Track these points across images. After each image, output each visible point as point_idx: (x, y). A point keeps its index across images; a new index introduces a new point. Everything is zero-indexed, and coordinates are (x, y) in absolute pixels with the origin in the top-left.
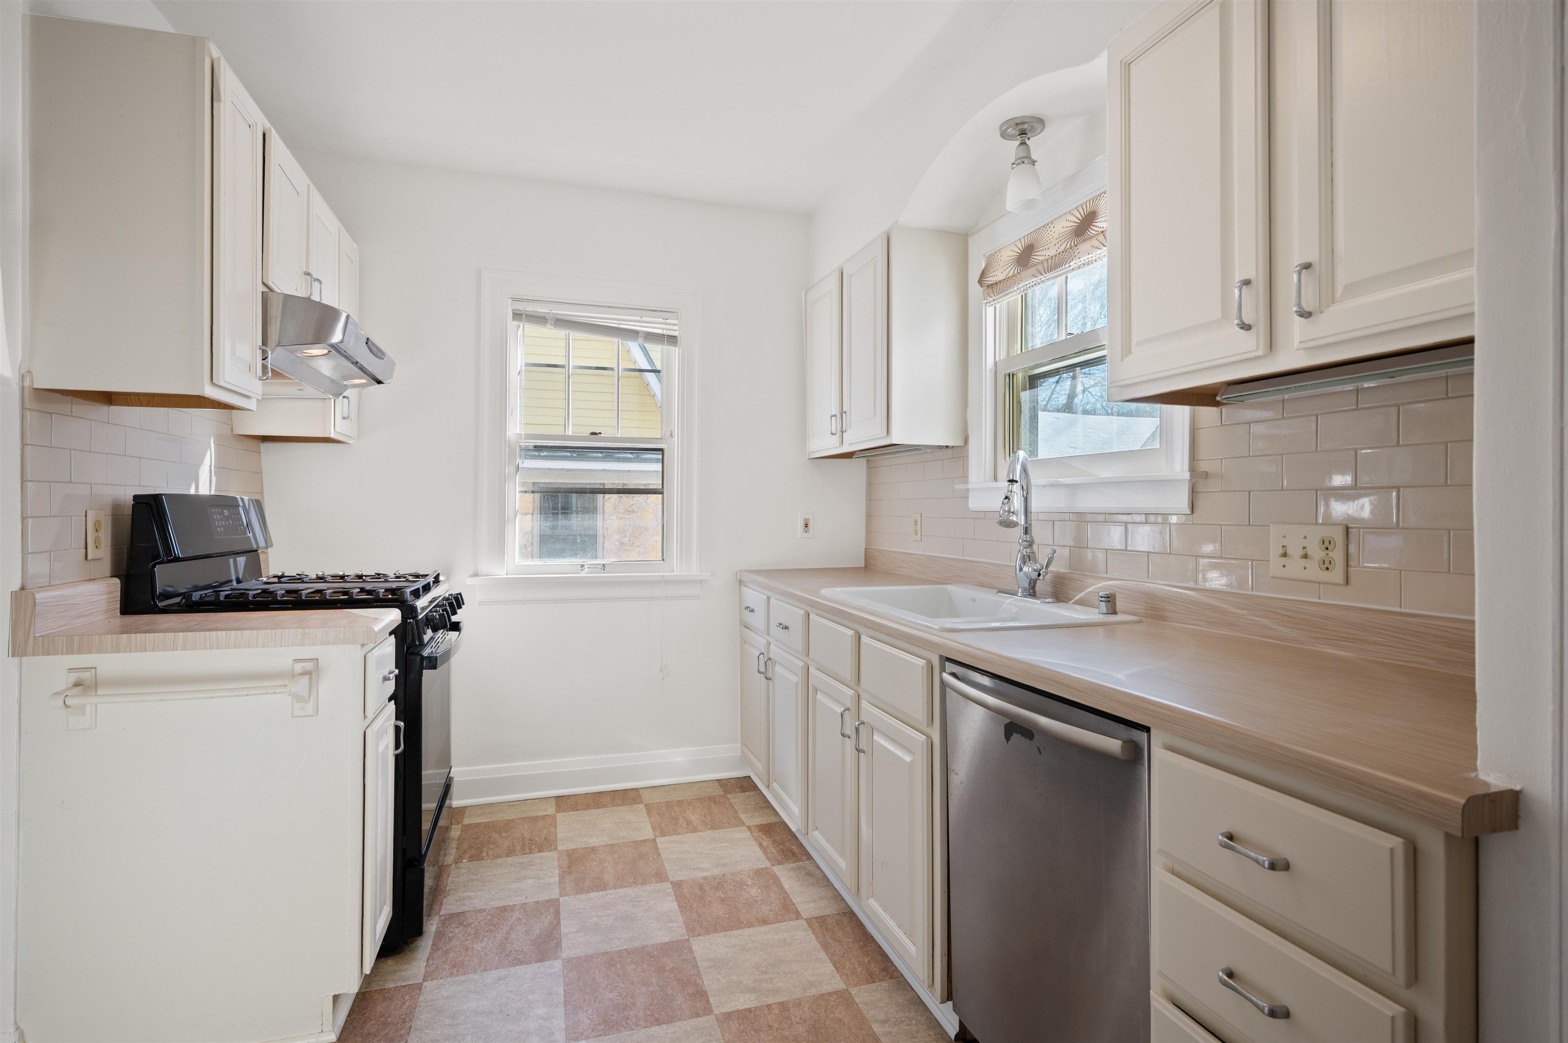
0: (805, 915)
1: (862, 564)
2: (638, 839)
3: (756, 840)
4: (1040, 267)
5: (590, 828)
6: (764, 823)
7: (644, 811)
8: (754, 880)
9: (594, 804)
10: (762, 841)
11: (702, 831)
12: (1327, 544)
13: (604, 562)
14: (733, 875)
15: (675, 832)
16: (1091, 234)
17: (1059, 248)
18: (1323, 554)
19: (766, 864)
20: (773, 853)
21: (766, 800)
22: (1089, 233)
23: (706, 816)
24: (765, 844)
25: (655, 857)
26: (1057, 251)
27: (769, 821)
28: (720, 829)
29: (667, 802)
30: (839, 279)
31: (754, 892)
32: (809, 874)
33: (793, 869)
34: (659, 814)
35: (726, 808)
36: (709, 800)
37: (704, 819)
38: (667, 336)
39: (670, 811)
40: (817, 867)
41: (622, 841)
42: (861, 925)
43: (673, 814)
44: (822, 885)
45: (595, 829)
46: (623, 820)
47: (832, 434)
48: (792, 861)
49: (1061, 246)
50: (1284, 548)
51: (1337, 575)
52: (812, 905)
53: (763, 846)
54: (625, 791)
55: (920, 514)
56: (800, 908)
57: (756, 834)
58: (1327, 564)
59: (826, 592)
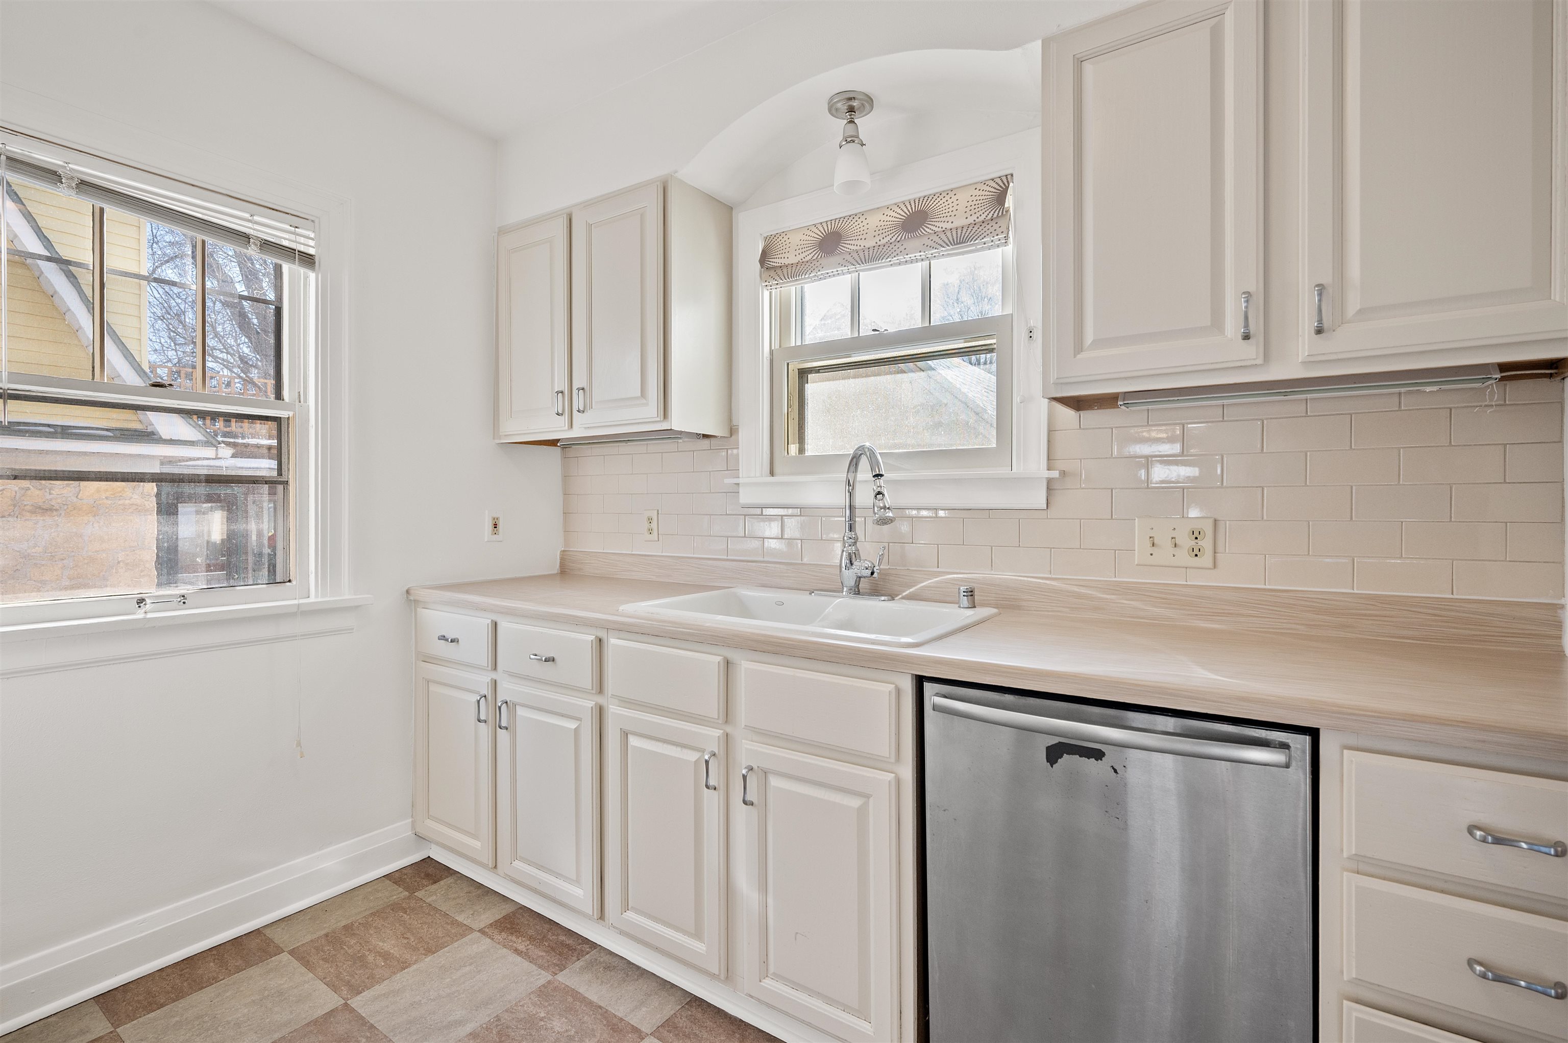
0: (646, 1028)
1: (556, 569)
2: (315, 1016)
3: (505, 946)
4: (848, 257)
5: (208, 1030)
6: (498, 917)
7: (295, 963)
8: (545, 1007)
9: (189, 984)
10: (515, 945)
11: (416, 962)
12: (1196, 534)
13: (183, 592)
14: (512, 1012)
15: (373, 980)
16: (925, 232)
17: (880, 240)
18: (1193, 542)
19: (544, 977)
20: (542, 956)
21: (478, 885)
22: (923, 231)
23: (405, 936)
24: (521, 947)
25: (369, 1035)
26: (876, 243)
27: (504, 913)
28: (442, 948)
29: (327, 935)
30: (567, 227)
31: (558, 1024)
32: (608, 968)
33: (583, 969)
34: (325, 960)
35: (429, 914)
36: (393, 910)
37: (406, 941)
38: (298, 251)
39: (342, 948)
40: (611, 955)
41: (289, 1030)
42: (719, 1012)
43: (350, 951)
44: (636, 977)
45: (220, 1029)
46: (266, 993)
47: (558, 414)
48: (575, 958)
49: (883, 238)
50: (1151, 539)
51: (1206, 559)
52: (644, 1009)
53: (522, 952)
54: (236, 942)
55: (656, 511)
56: (634, 1020)
57: (498, 937)
58: (1196, 552)
59: (622, 608)
